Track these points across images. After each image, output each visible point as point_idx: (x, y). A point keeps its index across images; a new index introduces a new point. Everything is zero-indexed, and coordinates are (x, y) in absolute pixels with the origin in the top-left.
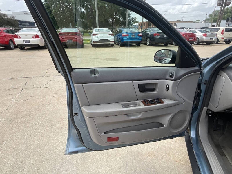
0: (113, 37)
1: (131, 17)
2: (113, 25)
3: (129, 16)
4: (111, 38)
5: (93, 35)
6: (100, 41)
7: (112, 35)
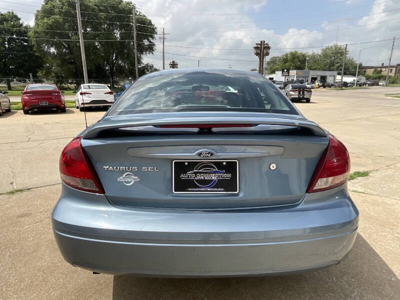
0: (113, 97)
1: (143, 64)
2: (112, 76)
3: (139, 62)
4: (110, 98)
5: (81, 94)
6: (93, 102)
7: (110, 93)
